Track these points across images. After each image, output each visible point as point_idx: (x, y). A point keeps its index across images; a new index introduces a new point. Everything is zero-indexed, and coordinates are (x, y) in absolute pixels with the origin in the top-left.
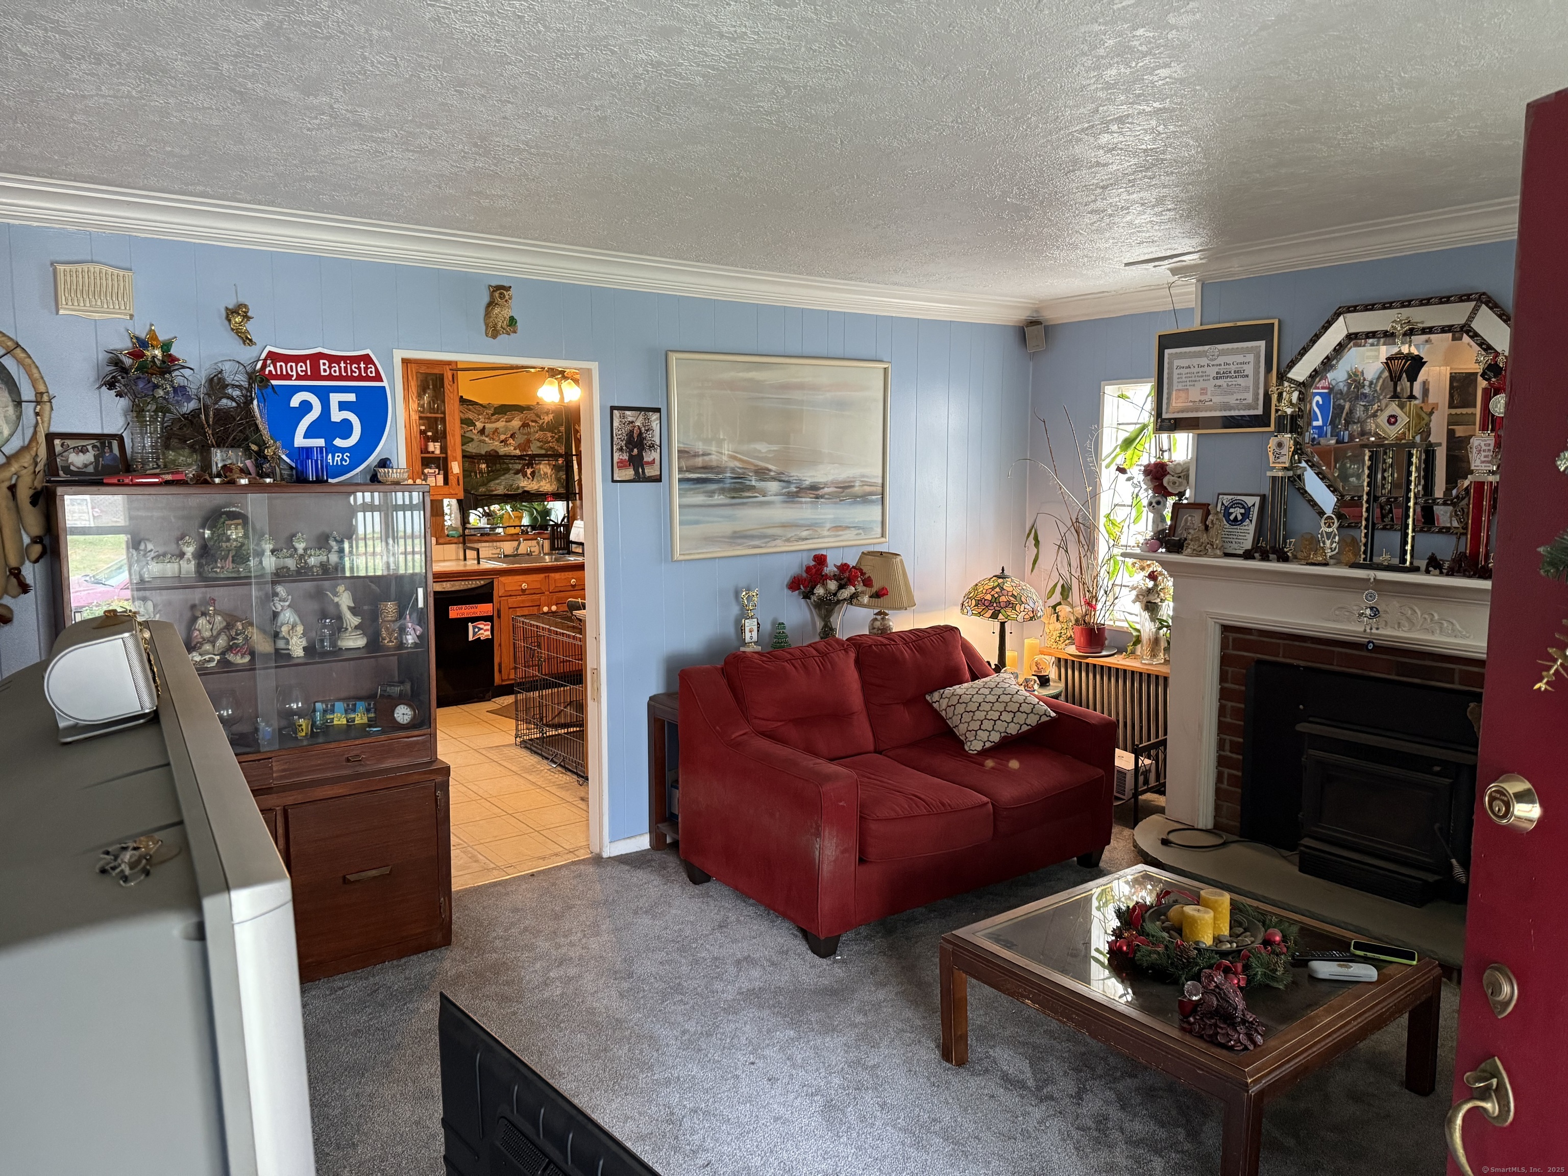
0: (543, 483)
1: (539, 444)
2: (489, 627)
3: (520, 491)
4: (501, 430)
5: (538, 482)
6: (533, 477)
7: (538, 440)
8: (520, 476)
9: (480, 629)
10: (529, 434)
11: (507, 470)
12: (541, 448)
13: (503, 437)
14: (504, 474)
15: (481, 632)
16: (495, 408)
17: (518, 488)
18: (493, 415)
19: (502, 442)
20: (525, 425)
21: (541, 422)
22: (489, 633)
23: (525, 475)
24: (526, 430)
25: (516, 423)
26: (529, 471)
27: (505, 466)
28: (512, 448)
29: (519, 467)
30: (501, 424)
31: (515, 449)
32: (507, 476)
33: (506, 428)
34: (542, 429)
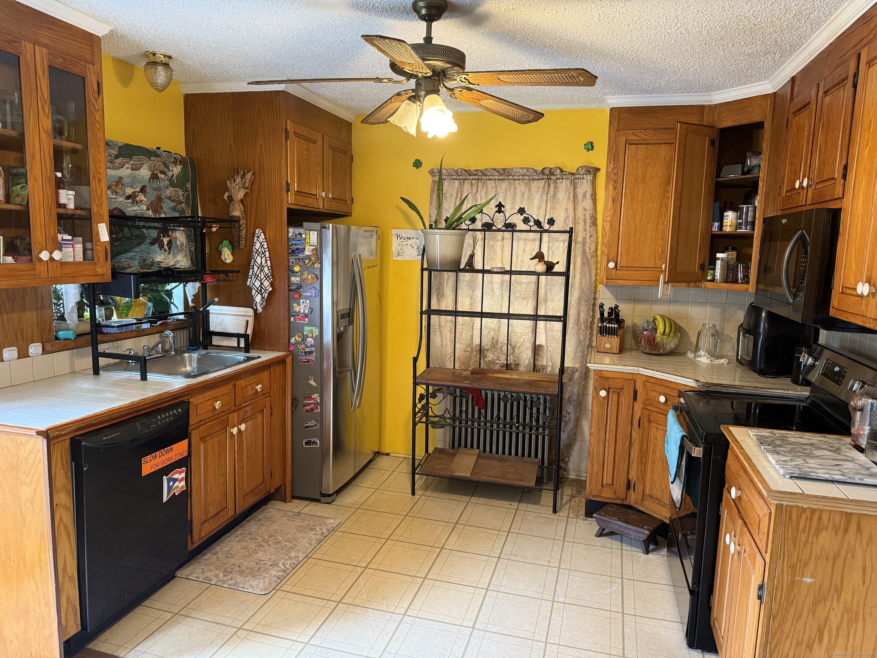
0: (179, 257)
1: (172, 204)
2: (183, 475)
3: (154, 269)
4: (125, 181)
5: (175, 256)
6: (170, 249)
7: (170, 198)
8: (156, 247)
9: (175, 480)
10: (158, 189)
11: (142, 239)
12: (174, 209)
13: (129, 191)
14: (141, 243)
15: (177, 484)
16: (120, 148)
17: (152, 264)
18: (117, 157)
19: (128, 197)
20: (154, 177)
21: (170, 174)
22: (183, 483)
23: (161, 247)
24: (156, 184)
25: (145, 172)
26: (166, 240)
27: (137, 232)
28: (145, 208)
29: (154, 233)
30: (125, 172)
31: (148, 209)
32: (143, 247)
33: (134, 178)
34: (172, 184)
